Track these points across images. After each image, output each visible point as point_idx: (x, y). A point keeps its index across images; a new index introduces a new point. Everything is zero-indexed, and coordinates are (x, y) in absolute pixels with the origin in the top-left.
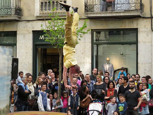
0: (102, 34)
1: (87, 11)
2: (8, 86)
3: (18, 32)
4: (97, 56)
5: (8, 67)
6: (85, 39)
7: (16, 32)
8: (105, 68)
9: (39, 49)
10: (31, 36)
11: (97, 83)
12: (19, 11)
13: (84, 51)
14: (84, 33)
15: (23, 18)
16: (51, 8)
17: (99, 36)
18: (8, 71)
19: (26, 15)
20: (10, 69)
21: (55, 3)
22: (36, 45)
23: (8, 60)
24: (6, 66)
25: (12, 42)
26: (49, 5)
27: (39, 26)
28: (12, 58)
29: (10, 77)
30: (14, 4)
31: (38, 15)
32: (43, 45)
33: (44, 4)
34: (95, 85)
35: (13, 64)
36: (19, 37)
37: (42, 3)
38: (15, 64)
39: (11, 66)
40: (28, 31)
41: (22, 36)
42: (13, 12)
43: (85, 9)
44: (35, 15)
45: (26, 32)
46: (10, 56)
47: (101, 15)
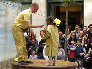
22: (49, 3)
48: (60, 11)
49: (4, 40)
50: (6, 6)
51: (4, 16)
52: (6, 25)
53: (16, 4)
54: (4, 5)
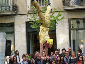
1: (65, 5)
3: (15, 23)
5: (2, 47)
6: (64, 26)
7: (14, 23)
9: (31, 35)
10: (25, 25)
11: (72, 58)
12: (15, 8)
14: (59, 20)
15: (19, 13)
18: (2, 49)
19: (21, 10)
20: (4, 48)
24: (1, 46)
27: (30, 18)
28: (5, 40)
29: (4, 54)
30: (12, 3)
32: (34, 32)
36: (16, 27)
39: (5, 46)
40: (22, 22)
41: (18, 26)
42: (11, 9)
44: (27, 10)
45: (21, 23)
47: (75, 8)
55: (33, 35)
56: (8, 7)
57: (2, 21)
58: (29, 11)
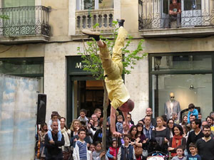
0: (164, 60)
1: (142, 28)
2: (31, 133)
4: (156, 91)
5: (32, 107)
6: (139, 67)
7: (43, 57)
8: (168, 108)
9: (75, 82)
10: (64, 63)
11: (157, 129)
12: (46, 29)
13: (139, 84)
14: (138, 59)
15: (53, 39)
16: (92, 24)
17: (159, 62)
19: (57, 34)
20: (35, 110)
21: (97, 18)
22: (71, 76)
23: (32, 97)
24: (30, 105)
25: (38, 72)
26: (89, 20)
27: (75, 49)
28: (37, 94)
29: (35, 121)
30: (40, 19)
31: (74, 34)
33: (81, 19)
34: (155, 131)
35: (39, 103)
36: (47, 65)
37: (79, 17)
38: (42, 102)
39: (36, 105)
40: (59, 57)
41: (52, 64)
42: (39, 31)
43: (140, 26)
44: (70, 34)
45: (57, 58)
46: (35, 92)
47: (162, 34)
48: (87, 85)
49: (11, 138)
50: (16, 85)
51: (13, 101)
52: (15, 113)
53: (30, 81)
54: (12, 83)
55: (78, 81)
56: (33, 28)
57: (19, 54)
58: (72, 36)
